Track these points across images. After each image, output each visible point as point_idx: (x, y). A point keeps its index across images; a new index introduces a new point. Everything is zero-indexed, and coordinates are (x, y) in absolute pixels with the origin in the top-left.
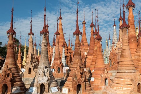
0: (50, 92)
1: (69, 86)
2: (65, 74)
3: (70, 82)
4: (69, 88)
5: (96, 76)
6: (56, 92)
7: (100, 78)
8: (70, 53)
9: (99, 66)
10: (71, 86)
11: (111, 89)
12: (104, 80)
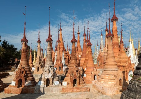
0: (53, 84)
1: (68, 80)
2: (64, 71)
3: (68, 77)
4: (68, 82)
5: (88, 73)
6: (58, 85)
7: (90, 74)
8: (68, 56)
9: (90, 66)
10: (69, 80)
11: (99, 83)
12: (93, 76)
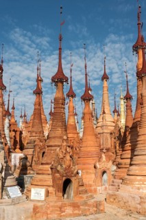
0: (5, 197)
4: (47, 187)
5: (85, 166)
7: (93, 170)
8: (14, 131)
10: (50, 183)
12: (100, 174)
